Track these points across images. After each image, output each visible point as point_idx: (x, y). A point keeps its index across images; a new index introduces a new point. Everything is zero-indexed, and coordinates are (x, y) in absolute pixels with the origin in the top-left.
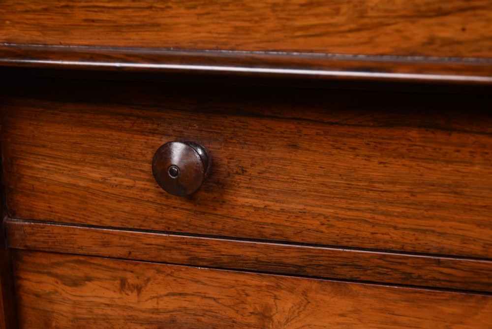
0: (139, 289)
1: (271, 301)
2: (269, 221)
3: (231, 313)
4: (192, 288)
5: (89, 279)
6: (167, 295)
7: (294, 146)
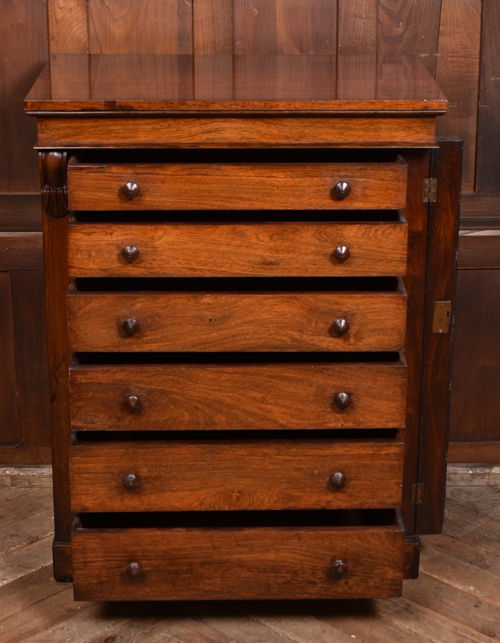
1: (155, 234)
4: (129, 232)
6: (121, 235)
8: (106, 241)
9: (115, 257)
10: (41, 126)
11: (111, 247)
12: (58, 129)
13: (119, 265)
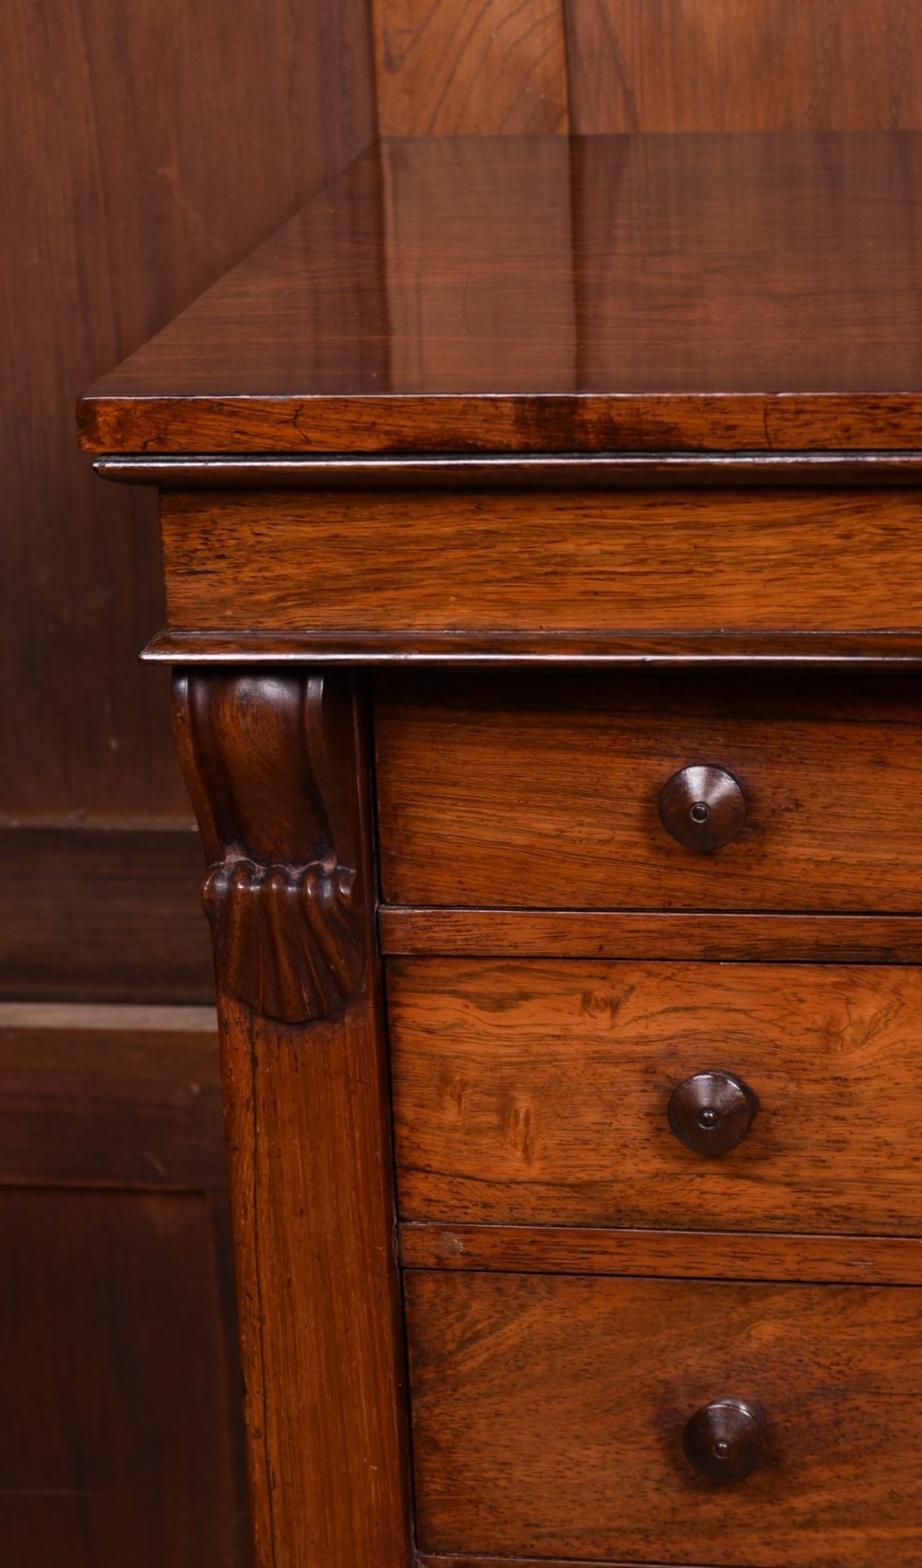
0: (614, 1006)
1: (839, 1009)
2: (839, 881)
3: (774, 1033)
4: (708, 996)
5: (525, 996)
6: (665, 1011)
7: (882, 763)
8: (587, 1039)
9: (632, 1125)
10: (184, 536)
11: (612, 1070)
12: (275, 552)
13: (656, 1164)
